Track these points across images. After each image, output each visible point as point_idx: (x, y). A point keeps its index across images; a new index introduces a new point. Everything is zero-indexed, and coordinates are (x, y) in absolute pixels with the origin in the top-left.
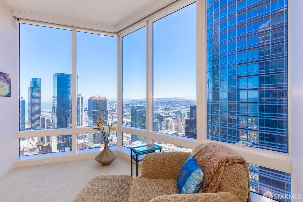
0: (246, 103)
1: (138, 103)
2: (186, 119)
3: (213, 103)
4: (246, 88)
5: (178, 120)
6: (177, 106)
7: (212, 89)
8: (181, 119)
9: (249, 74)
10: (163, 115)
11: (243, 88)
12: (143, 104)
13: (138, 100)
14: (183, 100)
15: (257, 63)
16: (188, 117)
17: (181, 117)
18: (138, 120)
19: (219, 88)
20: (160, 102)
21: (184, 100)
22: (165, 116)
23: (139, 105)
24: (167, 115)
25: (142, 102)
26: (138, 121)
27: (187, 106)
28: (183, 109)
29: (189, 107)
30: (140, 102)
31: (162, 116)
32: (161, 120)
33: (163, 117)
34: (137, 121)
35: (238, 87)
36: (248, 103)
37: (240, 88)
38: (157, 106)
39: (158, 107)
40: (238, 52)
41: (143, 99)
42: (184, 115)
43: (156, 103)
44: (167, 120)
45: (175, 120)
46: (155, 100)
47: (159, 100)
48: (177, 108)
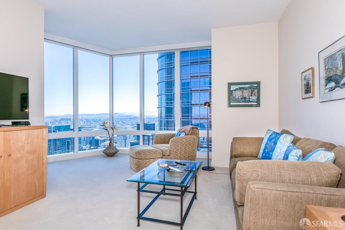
0: (198, 119)
1: (56, 121)
2: (133, 142)
3: (166, 120)
4: (198, 103)
5: (121, 144)
6: (119, 125)
7: (165, 103)
8: (125, 142)
9: (201, 89)
10: (99, 138)
11: (196, 103)
12: (66, 123)
13: (57, 117)
14: (128, 116)
15: (208, 77)
16: (134, 139)
17: (125, 140)
18: (58, 147)
19: (173, 102)
20: (94, 120)
21: (130, 117)
22: (102, 139)
23: (57, 124)
24: (105, 138)
25: (62, 119)
26: (58, 150)
27: (133, 125)
28: (128, 128)
29: (135, 126)
30: (60, 120)
31: (97, 141)
32: (95, 146)
33: (99, 141)
34: (56, 150)
35: (191, 102)
36: (200, 119)
37: (193, 103)
38: (89, 126)
39: (91, 127)
40: (191, 63)
41: (65, 116)
42: (129, 137)
43: (88, 121)
44: (105, 144)
45: (116, 144)
46: (86, 117)
47: (93, 117)
48: (120, 127)
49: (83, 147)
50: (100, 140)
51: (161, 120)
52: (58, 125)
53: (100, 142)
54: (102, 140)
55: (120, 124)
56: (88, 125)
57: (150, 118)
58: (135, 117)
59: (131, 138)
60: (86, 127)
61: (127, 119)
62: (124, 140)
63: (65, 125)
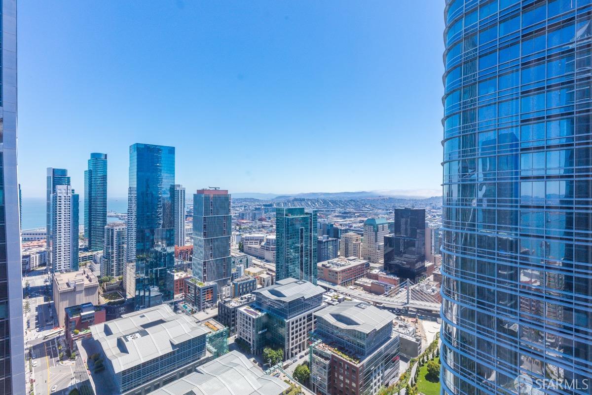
1: (289, 201)
2: (387, 236)
3: (460, 207)
5: (370, 238)
6: (366, 209)
7: (457, 176)
8: (376, 235)
10: (339, 227)
12: (300, 204)
13: (290, 197)
16: (390, 232)
17: (376, 231)
18: (291, 236)
20: (332, 201)
21: (382, 198)
23: (290, 205)
24: (347, 227)
25: (296, 200)
27: (388, 210)
28: (379, 214)
29: (392, 211)
30: (293, 201)
31: (336, 230)
32: (334, 237)
33: (339, 231)
34: (288, 239)
38: (326, 210)
39: (329, 211)
41: (298, 195)
42: (382, 228)
43: (325, 202)
44: (348, 236)
45: (363, 237)
46: (322, 197)
47: (331, 196)
48: (368, 213)
49: (319, 237)
50: (341, 230)
51: (449, 207)
52: (291, 207)
53: (341, 233)
54: (343, 230)
55: (368, 208)
56: (326, 208)
57: (415, 200)
58: (390, 198)
59: (384, 229)
60: (321, 211)
61: (378, 200)
62: (374, 233)
63: (299, 207)
